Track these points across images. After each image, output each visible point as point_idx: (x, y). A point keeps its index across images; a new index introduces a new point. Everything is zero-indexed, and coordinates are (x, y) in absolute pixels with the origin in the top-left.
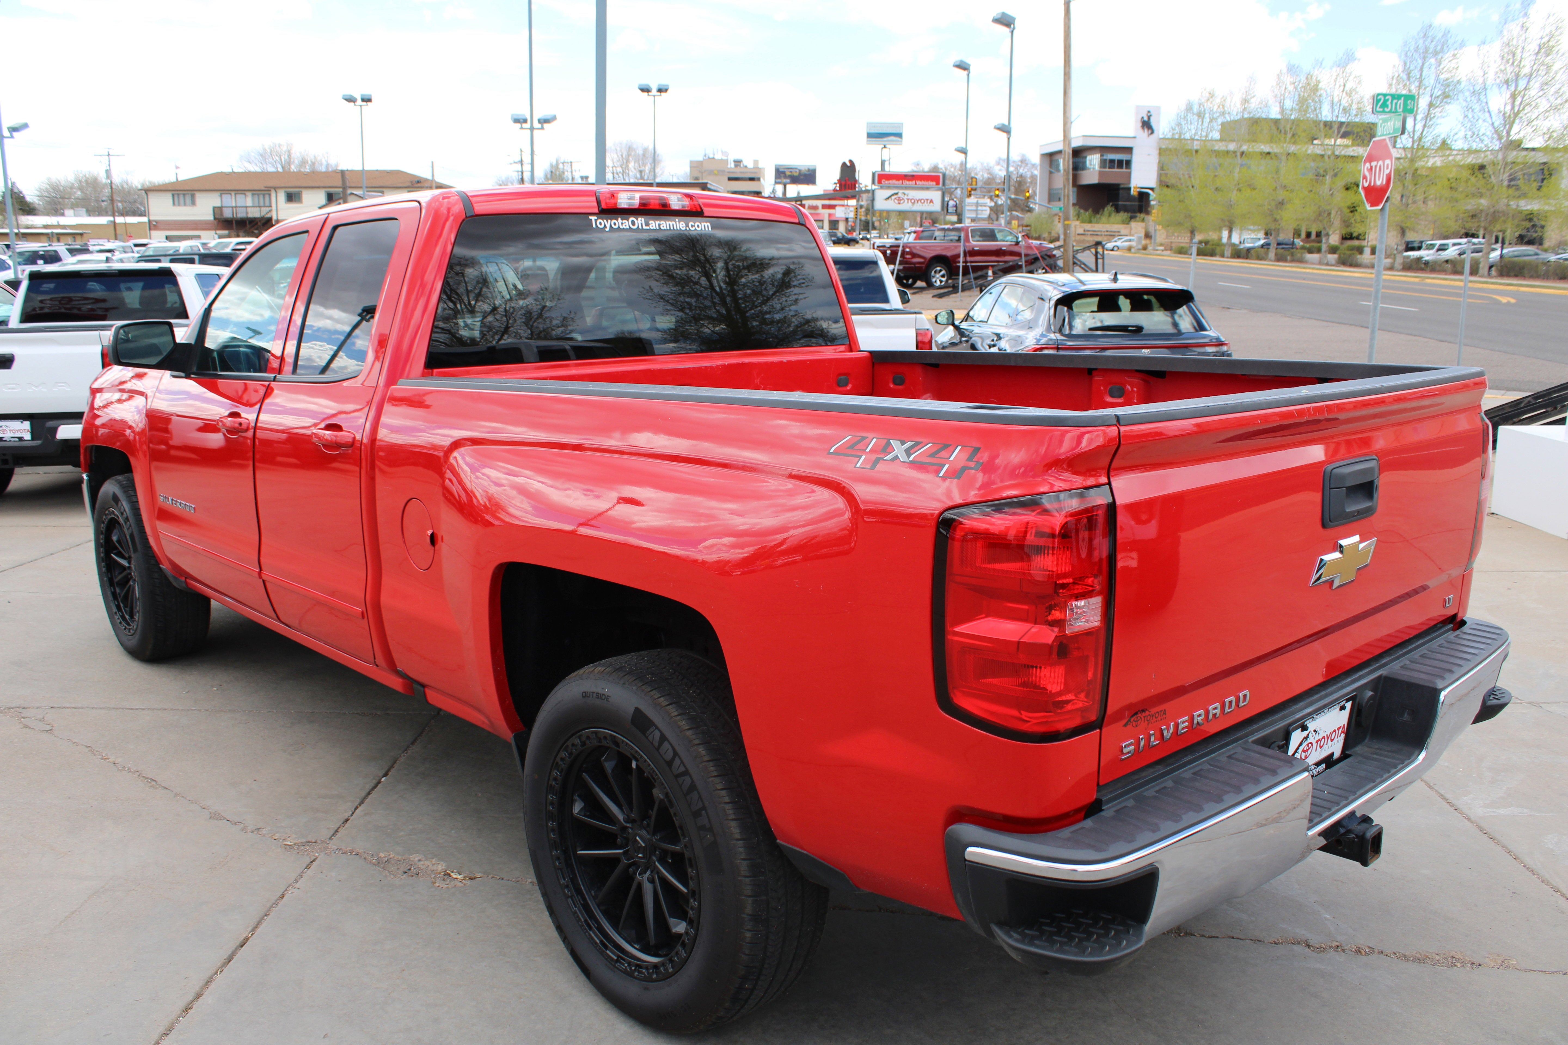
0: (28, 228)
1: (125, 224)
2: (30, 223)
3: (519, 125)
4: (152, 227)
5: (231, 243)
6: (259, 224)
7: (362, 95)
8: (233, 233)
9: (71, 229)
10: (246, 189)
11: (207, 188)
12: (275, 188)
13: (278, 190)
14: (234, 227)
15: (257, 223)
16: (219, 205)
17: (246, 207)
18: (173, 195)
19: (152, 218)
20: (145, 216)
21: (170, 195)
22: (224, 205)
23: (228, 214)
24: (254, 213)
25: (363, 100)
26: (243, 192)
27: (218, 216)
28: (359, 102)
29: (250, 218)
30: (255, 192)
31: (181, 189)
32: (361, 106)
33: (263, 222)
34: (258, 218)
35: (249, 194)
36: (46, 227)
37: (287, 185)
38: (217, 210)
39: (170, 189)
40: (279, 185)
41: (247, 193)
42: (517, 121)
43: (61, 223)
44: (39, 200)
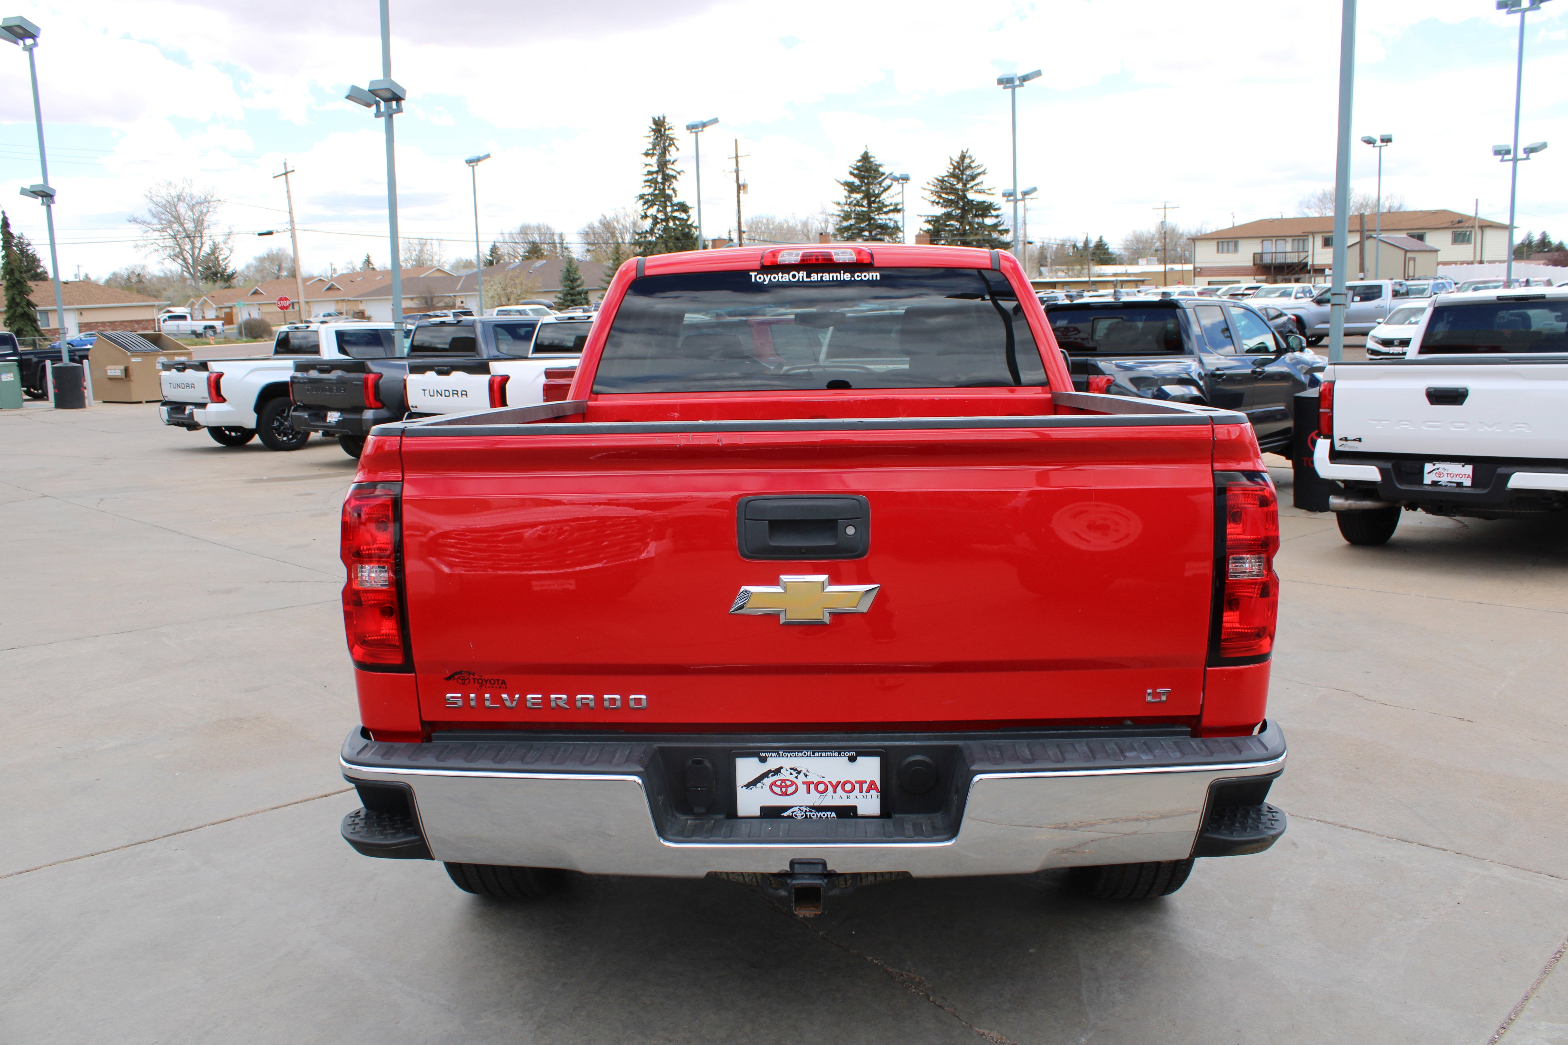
0: (1099, 276)
1: (1182, 271)
2: (1102, 272)
3: (1500, 157)
4: (1196, 274)
5: (1241, 288)
6: (1296, 269)
7: (1381, 136)
8: (1270, 279)
9: (1135, 277)
10: (1287, 235)
11: (1250, 236)
12: (1313, 234)
13: (1316, 236)
14: (1272, 273)
15: (1294, 268)
16: (1260, 251)
17: (1286, 253)
18: (1218, 243)
19: (1197, 265)
20: (1191, 263)
21: (1214, 243)
22: (1264, 252)
23: (1267, 259)
24: (1292, 259)
25: (1382, 141)
26: (1283, 238)
27: (1258, 262)
28: (1378, 143)
29: (1288, 263)
30: (1295, 238)
31: (1226, 237)
32: (1380, 147)
33: (1300, 267)
34: (1295, 263)
35: (1289, 240)
36: (1115, 275)
37: (1325, 230)
38: (1258, 257)
39: (1216, 237)
40: (1317, 231)
41: (1288, 239)
42: (1497, 153)
43: (1129, 272)
44: (1125, 252)
